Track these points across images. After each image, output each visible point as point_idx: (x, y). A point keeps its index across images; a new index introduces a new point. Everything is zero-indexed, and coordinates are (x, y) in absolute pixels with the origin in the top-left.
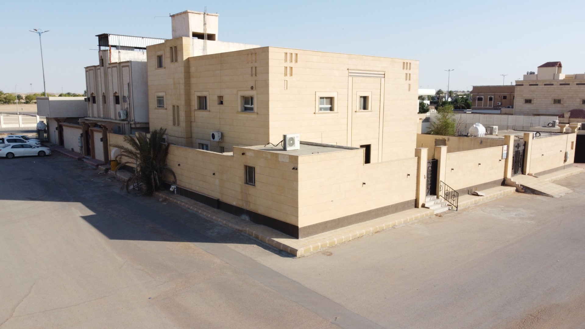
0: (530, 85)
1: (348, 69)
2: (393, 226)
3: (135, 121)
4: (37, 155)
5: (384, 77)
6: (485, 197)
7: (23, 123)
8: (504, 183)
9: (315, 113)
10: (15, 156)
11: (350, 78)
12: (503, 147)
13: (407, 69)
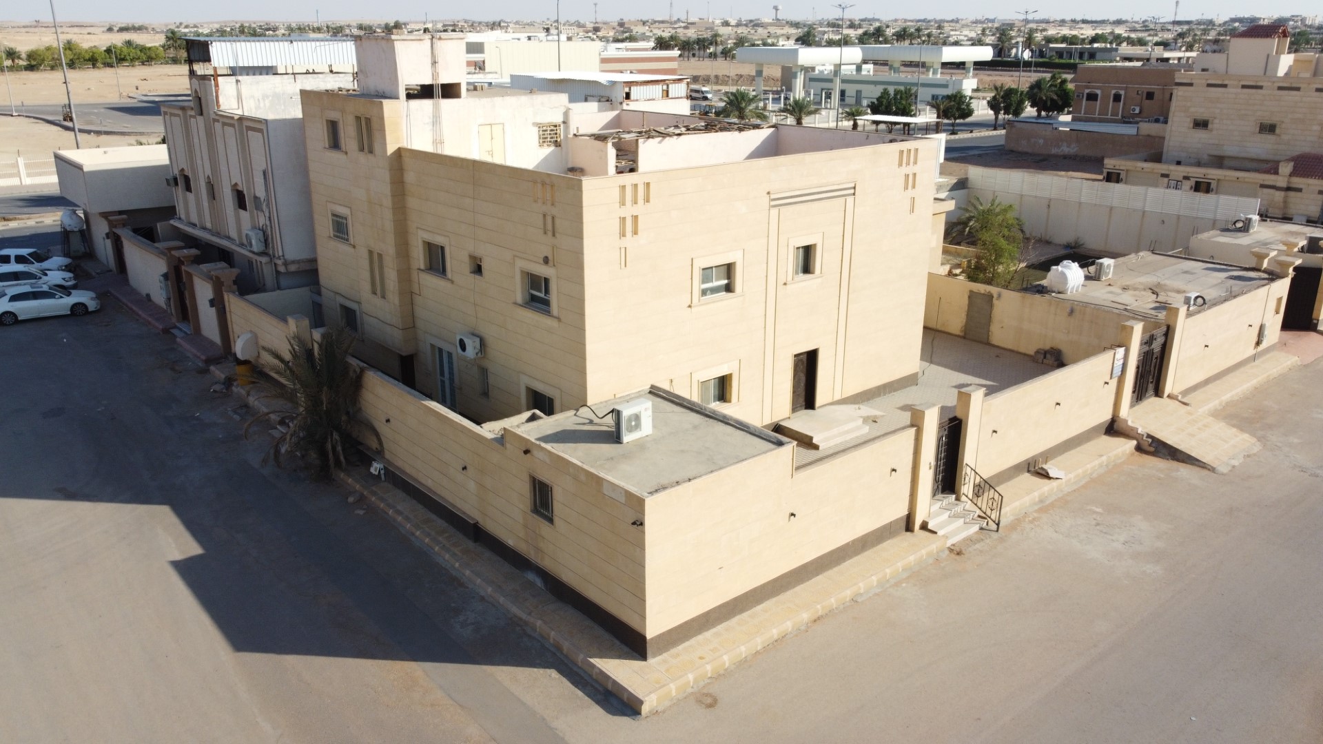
0: (1209, 85)
1: (768, 193)
2: (855, 596)
3: (285, 257)
4: (69, 313)
5: (854, 194)
6: (1063, 480)
7: (29, 175)
8: (1113, 428)
9: (690, 306)
10: (19, 319)
11: (774, 212)
12: (1115, 353)
13: (908, 164)
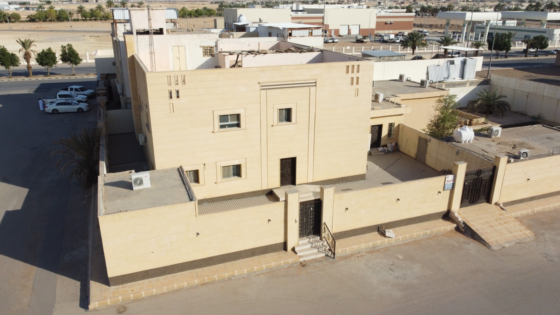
1: (259, 83)
2: (231, 276)
4: (77, 111)
5: (316, 86)
6: (393, 239)
8: (447, 216)
9: (213, 132)
10: (59, 112)
12: (446, 178)
13: (353, 72)
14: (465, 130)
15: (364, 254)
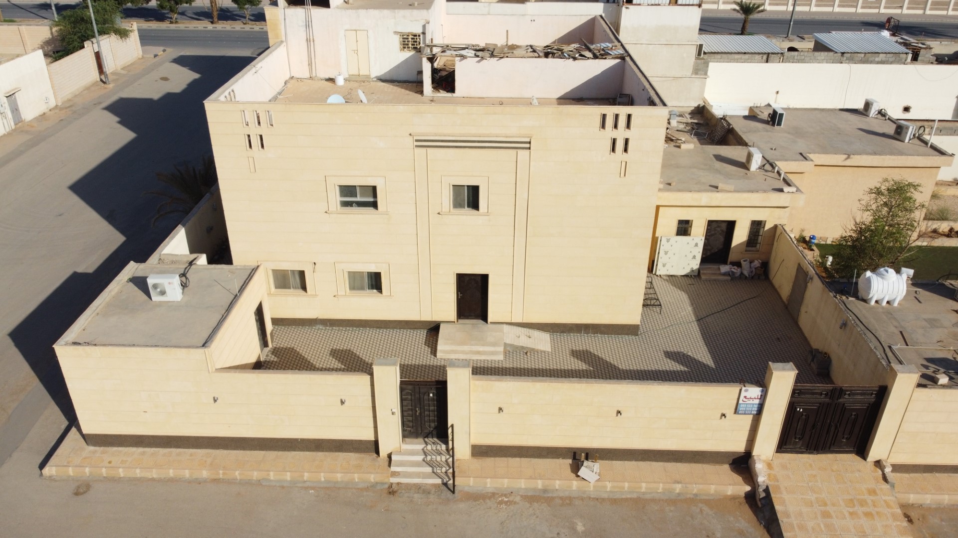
5: (530, 148)
6: (590, 485)
8: (739, 463)
9: (327, 212)
11: (421, 150)
12: (741, 390)
13: (615, 128)
14: (882, 278)
15: (518, 499)
